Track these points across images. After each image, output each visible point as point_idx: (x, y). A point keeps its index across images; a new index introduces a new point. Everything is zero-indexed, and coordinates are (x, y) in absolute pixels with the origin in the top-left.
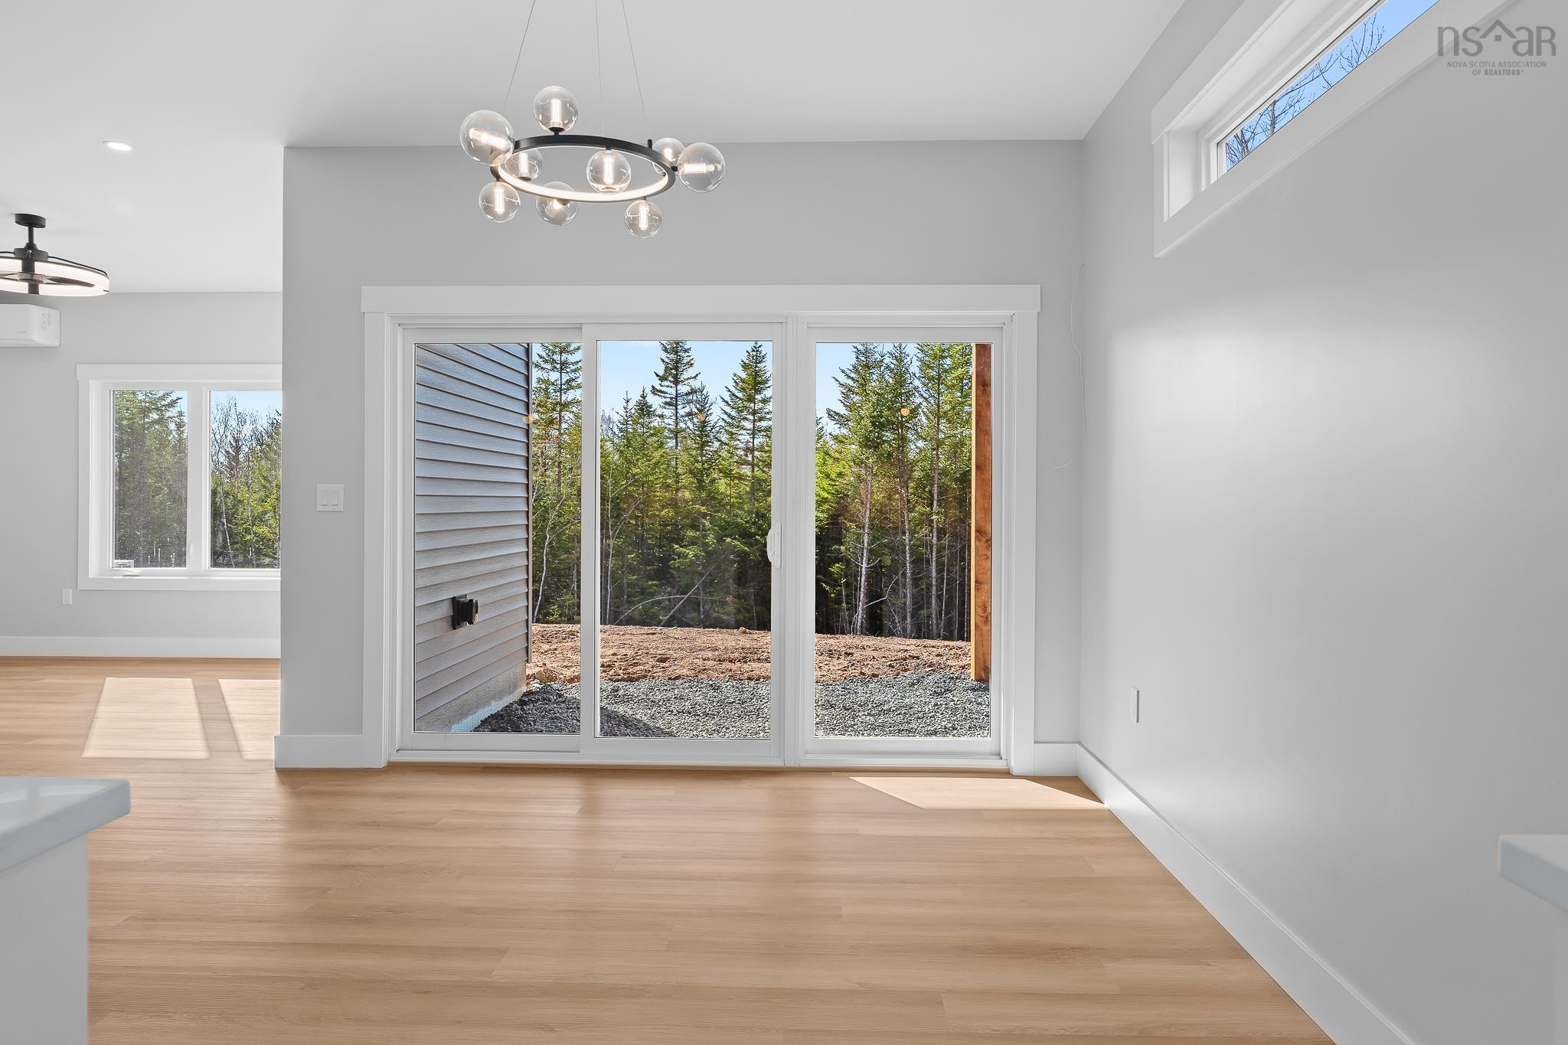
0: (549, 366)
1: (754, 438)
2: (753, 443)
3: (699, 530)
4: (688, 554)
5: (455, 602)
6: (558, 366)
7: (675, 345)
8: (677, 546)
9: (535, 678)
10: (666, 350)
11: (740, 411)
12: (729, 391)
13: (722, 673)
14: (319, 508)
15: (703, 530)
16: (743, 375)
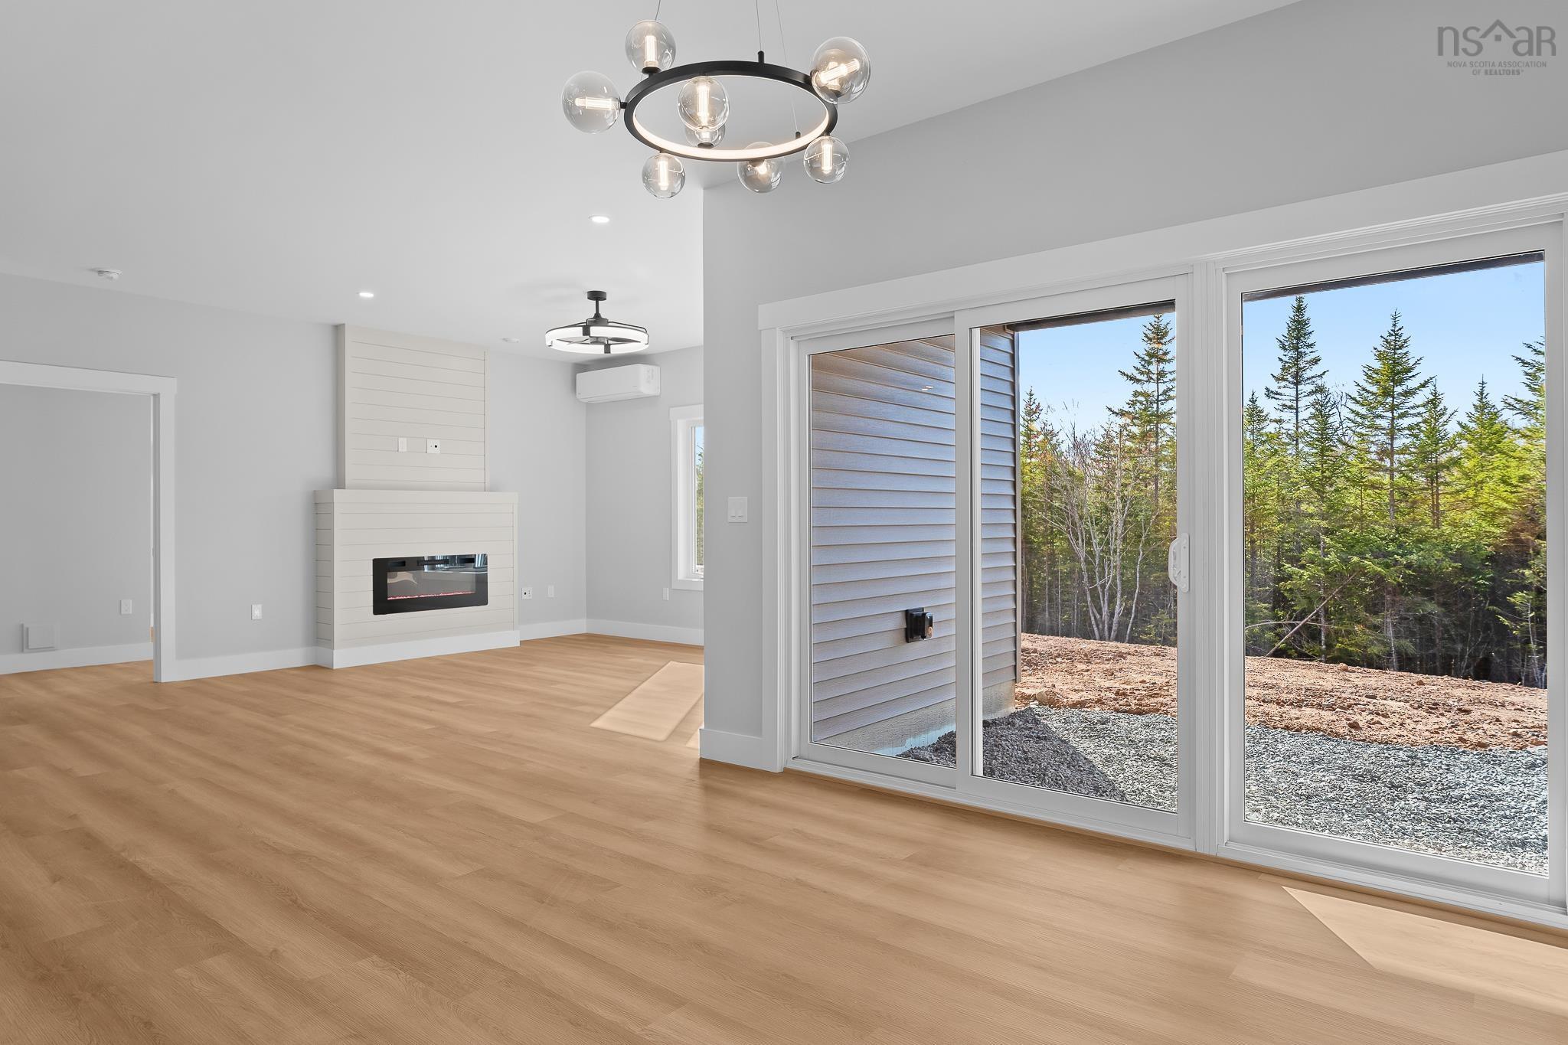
0: (1144, 378)
1: (1392, 439)
2: (1392, 445)
3: (1319, 548)
4: (1302, 575)
5: (908, 614)
6: (1154, 377)
7: (1295, 342)
8: (1288, 565)
9: (1035, 699)
10: (1284, 348)
11: (1371, 409)
12: (1358, 385)
13: (1254, 716)
14: (730, 519)
15: (1324, 548)
16: (1377, 365)
